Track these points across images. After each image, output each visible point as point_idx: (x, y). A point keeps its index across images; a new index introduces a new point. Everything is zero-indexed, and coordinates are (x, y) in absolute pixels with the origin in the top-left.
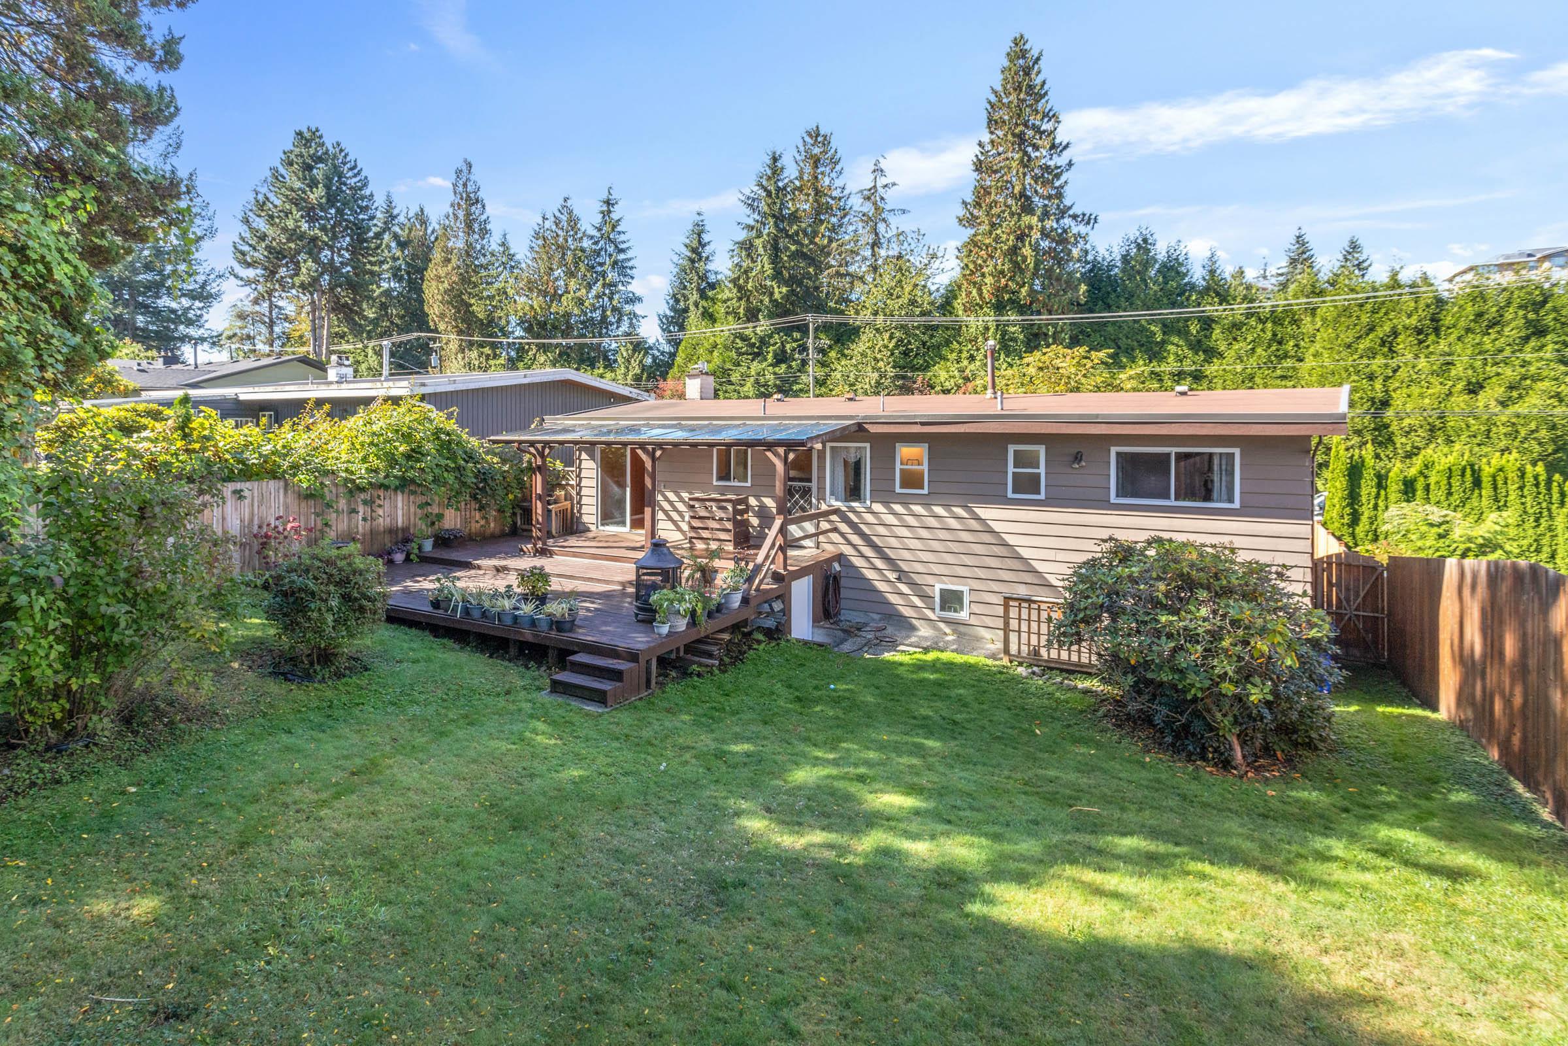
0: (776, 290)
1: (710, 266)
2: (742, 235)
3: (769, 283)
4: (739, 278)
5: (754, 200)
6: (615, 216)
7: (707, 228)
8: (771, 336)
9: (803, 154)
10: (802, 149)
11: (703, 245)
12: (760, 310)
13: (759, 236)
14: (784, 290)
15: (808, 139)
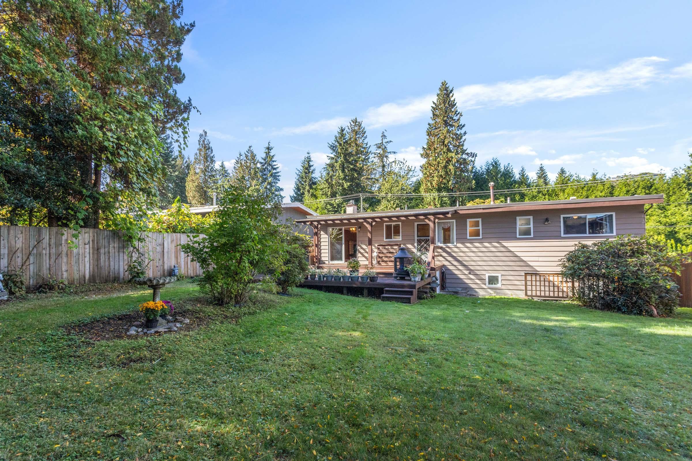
0: (345, 184)
1: (313, 175)
2: (329, 162)
3: (341, 181)
4: (328, 179)
5: (334, 147)
6: (272, 154)
8: (342, 204)
10: (350, 127)
11: (310, 166)
12: (337, 193)
13: (337, 162)
14: (348, 184)
15: (352, 123)
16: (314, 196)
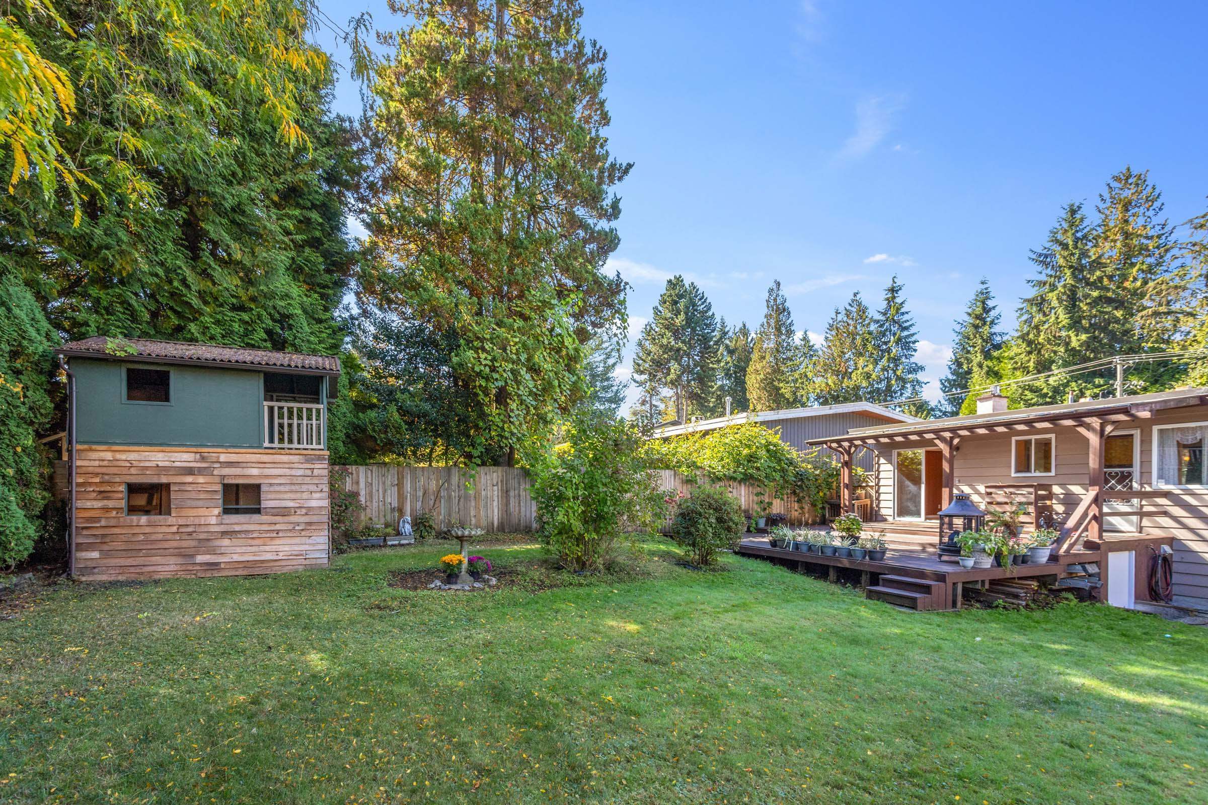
0: (1074, 339)
1: (996, 329)
2: (1032, 293)
3: (1063, 334)
4: (1028, 334)
5: (1046, 256)
6: (898, 300)
7: (992, 294)
8: (1066, 385)
9: (1109, 200)
10: (1107, 196)
11: (986, 310)
12: (1054, 362)
13: (1053, 288)
14: (1084, 337)
15: (1115, 184)
16: (995, 375)
